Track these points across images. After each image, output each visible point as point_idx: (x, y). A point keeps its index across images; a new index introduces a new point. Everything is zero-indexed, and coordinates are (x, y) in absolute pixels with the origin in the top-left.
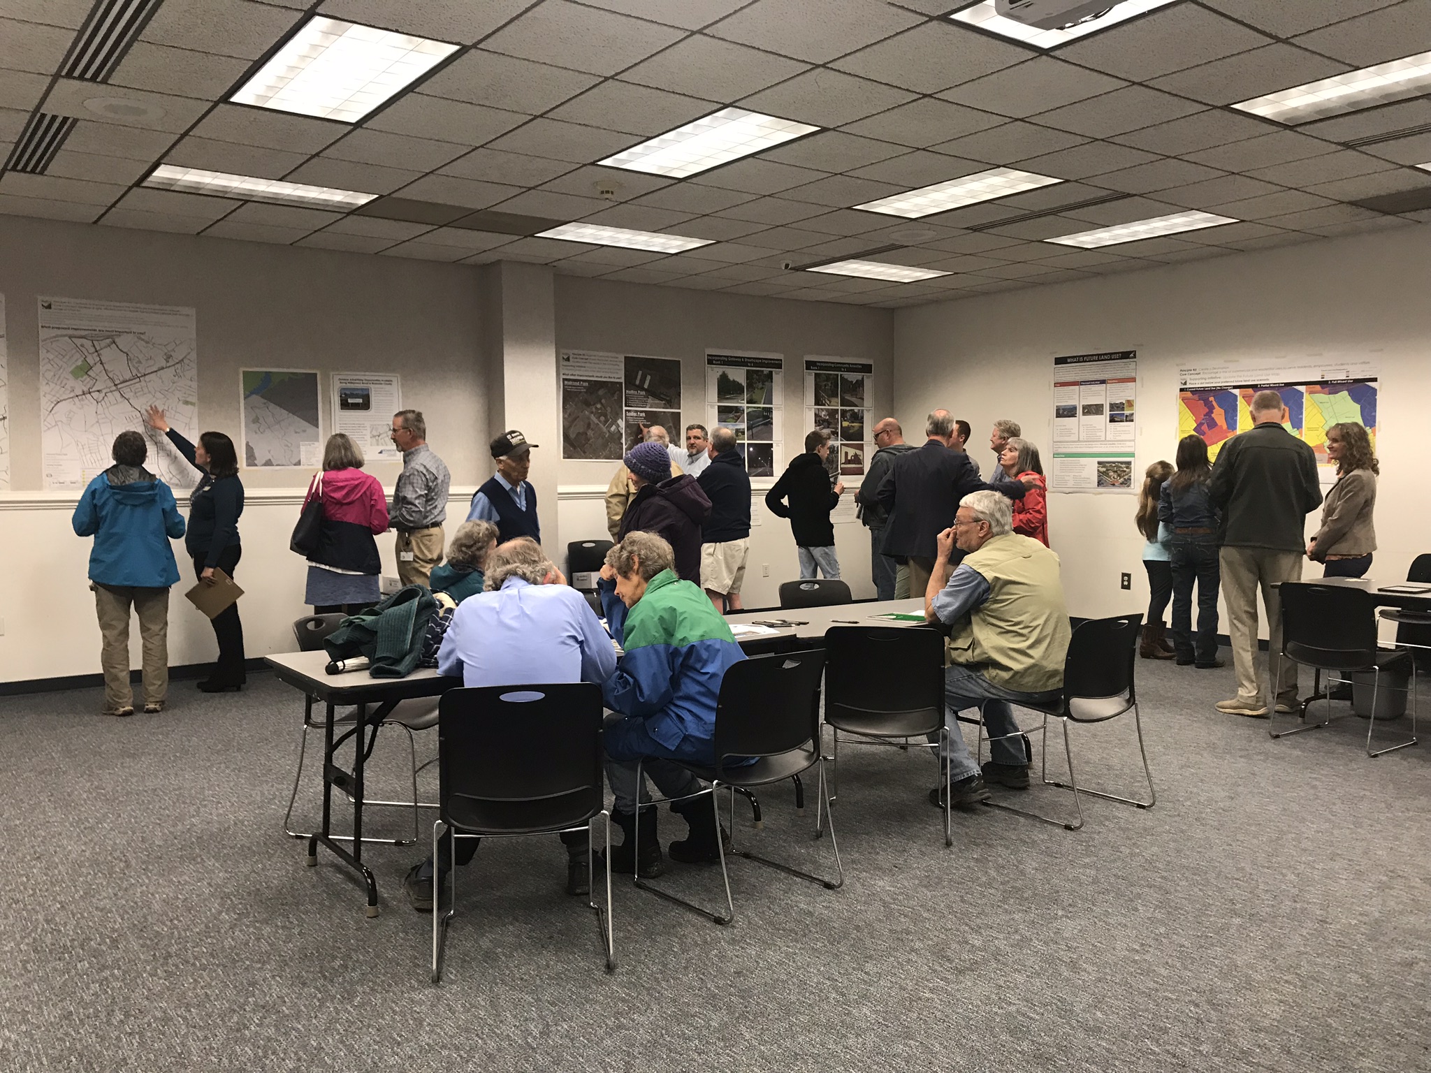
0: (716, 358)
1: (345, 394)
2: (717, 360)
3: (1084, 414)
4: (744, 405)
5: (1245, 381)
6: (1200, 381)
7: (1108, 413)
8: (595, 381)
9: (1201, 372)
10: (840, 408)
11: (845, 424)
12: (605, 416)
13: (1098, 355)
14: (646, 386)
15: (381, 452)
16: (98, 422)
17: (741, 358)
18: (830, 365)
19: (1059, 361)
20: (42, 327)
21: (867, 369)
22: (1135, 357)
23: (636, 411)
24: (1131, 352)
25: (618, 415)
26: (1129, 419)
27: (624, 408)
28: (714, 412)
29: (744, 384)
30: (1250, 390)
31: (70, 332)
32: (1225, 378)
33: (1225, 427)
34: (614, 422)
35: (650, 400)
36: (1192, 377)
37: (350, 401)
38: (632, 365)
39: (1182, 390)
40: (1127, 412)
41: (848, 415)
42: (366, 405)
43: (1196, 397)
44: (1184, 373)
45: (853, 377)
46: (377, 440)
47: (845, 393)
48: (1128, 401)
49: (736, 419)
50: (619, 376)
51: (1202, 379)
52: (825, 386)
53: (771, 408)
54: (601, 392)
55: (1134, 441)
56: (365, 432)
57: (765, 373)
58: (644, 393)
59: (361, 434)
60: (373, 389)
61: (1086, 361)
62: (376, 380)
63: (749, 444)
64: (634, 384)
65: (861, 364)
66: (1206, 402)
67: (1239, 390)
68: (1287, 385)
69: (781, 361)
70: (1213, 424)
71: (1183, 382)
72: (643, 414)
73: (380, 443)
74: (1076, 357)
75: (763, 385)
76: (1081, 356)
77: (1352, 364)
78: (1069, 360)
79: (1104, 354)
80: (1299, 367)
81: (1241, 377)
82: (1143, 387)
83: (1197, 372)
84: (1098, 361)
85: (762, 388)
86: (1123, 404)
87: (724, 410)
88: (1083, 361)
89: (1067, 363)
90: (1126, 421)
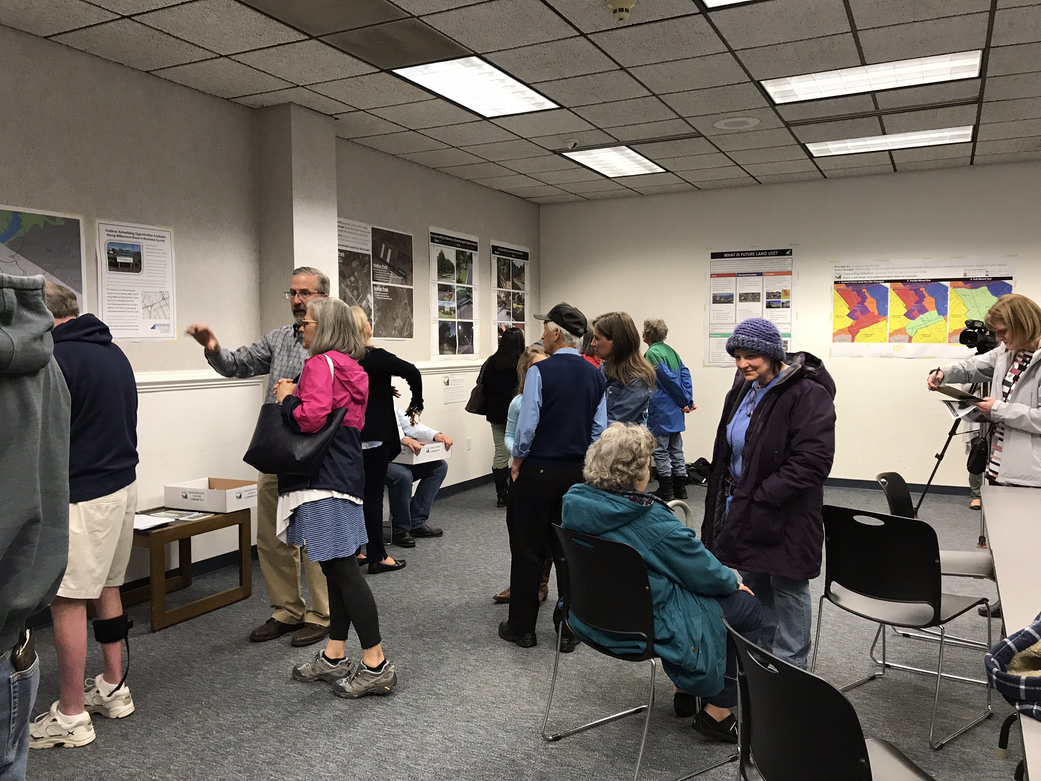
0: (438, 237)
1: (113, 250)
2: (437, 239)
3: (741, 300)
4: (454, 284)
5: (895, 277)
6: (853, 276)
7: (765, 300)
8: (350, 252)
10: (512, 291)
11: (515, 305)
12: (357, 290)
13: (755, 252)
14: (388, 261)
15: (153, 328)
17: (452, 238)
18: (505, 250)
19: (715, 256)
21: (525, 256)
22: (791, 254)
23: (381, 286)
24: (787, 250)
25: (366, 289)
26: (786, 305)
27: (372, 283)
28: (435, 290)
29: (455, 265)
30: (900, 285)
32: (878, 274)
33: (876, 313)
34: (365, 298)
35: (392, 275)
36: (846, 272)
37: (119, 259)
38: (379, 237)
39: (836, 283)
40: (783, 300)
41: (516, 297)
42: (136, 267)
43: (850, 288)
44: (839, 268)
45: (518, 263)
46: (150, 312)
47: (514, 277)
48: (785, 291)
49: (450, 297)
50: (366, 247)
51: (855, 274)
52: (503, 269)
53: (471, 288)
54: (355, 264)
55: (790, 324)
56: (136, 301)
57: (467, 254)
58: (386, 267)
59: (131, 303)
60: (145, 247)
61: (743, 257)
62: (149, 235)
63: (458, 322)
64: (379, 258)
65: (522, 252)
66: (859, 292)
67: (889, 284)
68: (933, 280)
69: (477, 243)
70: (865, 311)
71: (838, 276)
72: (387, 290)
73: (153, 316)
74: (733, 253)
75: (467, 265)
76: (738, 252)
77: (991, 265)
78: (725, 255)
79: (760, 251)
80: (944, 267)
81: (891, 273)
82: (798, 279)
83: (851, 268)
84: (755, 256)
85: (466, 269)
86: (780, 293)
87: (443, 289)
88: (740, 257)
89: (723, 257)
90: (783, 307)
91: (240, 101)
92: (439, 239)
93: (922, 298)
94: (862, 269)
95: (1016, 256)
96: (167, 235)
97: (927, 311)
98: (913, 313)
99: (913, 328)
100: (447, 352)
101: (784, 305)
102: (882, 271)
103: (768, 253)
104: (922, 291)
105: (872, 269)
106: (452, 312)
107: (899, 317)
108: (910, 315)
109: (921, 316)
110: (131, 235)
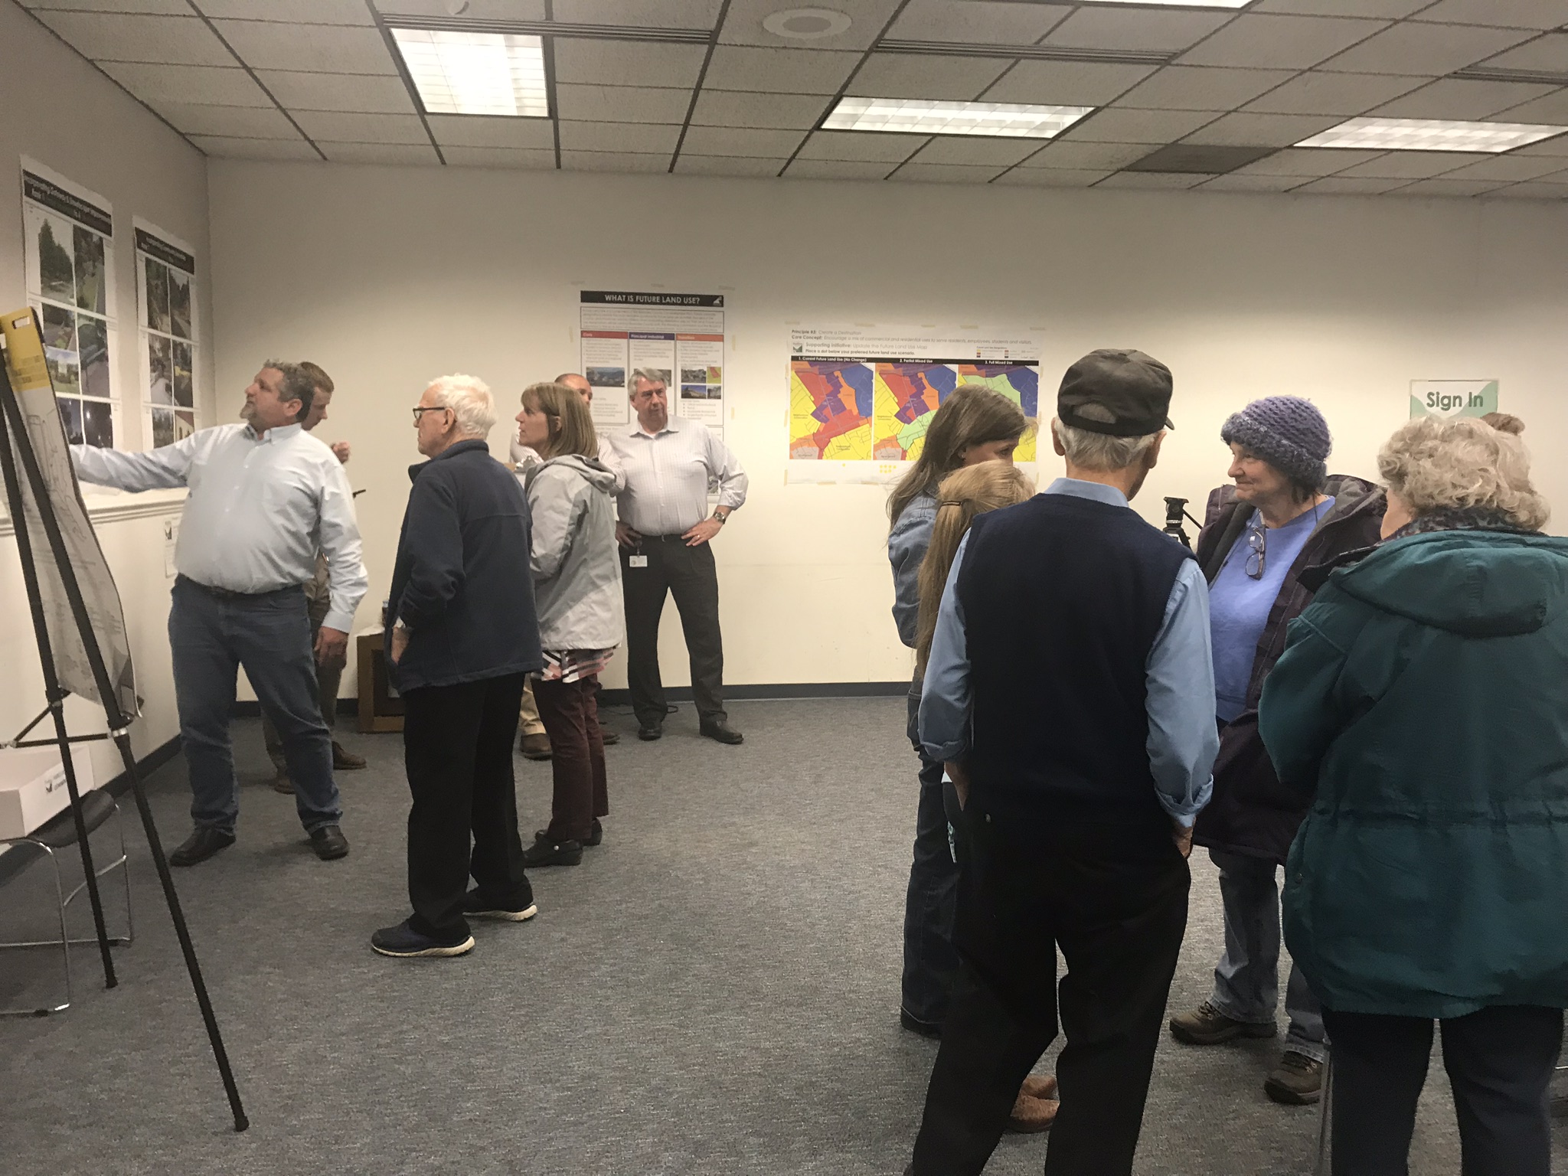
0: (39, 184)
4: (73, 308)
5: (883, 353)
6: (821, 349)
7: (679, 384)
9: (823, 335)
10: (171, 337)
11: (178, 371)
13: (661, 295)
17: (65, 194)
18: (157, 244)
19: (588, 297)
21: (190, 264)
22: (722, 304)
24: (715, 297)
26: (715, 394)
29: (72, 259)
30: (890, 366)
32: (856, 346)
33: (855, 411)
36: (810, 341)
39: (794, 358)
40: (709, 385)
41: (179, 352)
43: (816, 369)
44: (798, 334)
45: (180, 276)
47: (174, 307)
48: (712, 369)
49: (67, 340)
51: (823, 345)
53: (104, 323)
55: (722, 426)
57: (94, 239)
61: (639, 303)
63: (84, 402)
65: (185, 254)
66: (830, 377)
67: (874, 364)
68: (936, 361)
69: (109, 216)
70: (839, 408)
71: (797, 347)
74: (621, 294)
75: (95, 267)
77: (1012, 342)
78: (608, 298)
79: (671, 296)
80: (950, 341)
81: (877, 346)
82: (734, 349)
83: (817, 335)
84: (661, 303)
85: (92, 276)
86: (705, 373)
87: (53, 317)
89: (604, 301)
90: (709, 397)
92: (42, 192)
93: (921, 389)
94: (833, 338)
95: (1044, 329)
98: (908, 413)
99: (908, 437)
101: (712, 394)
102: (864, 342)
103: (683, 299)
104: (921, 378)
105: (849, 339)
106: (73, 377)
107: (887, 418)
108: (903, 416)
109: (919, 418)
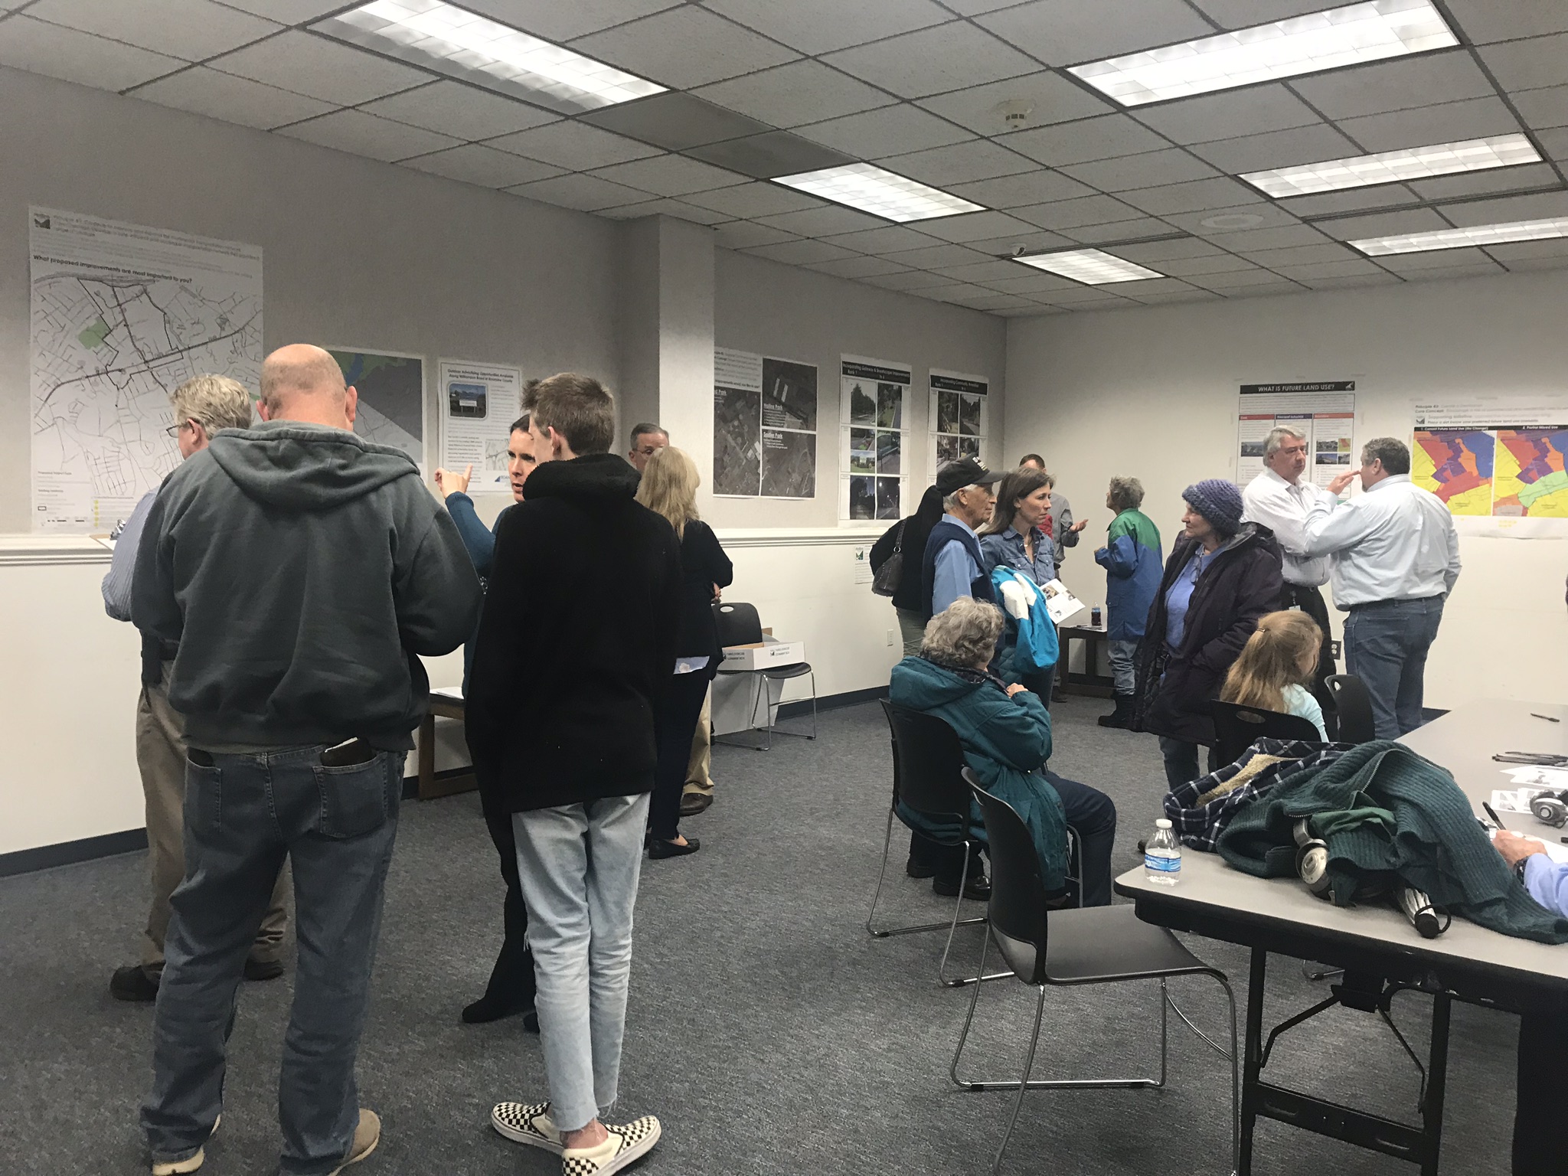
0: (853, 367)
1: (456, 393)
2: (851, 370)
4: (874, 428)
5: (1505, 421)
6: (1443, 420)
7: (1315, 453)
8: (733, 389)
10: (959, 435)
12: (741, 435)
13: (1301, 385)
14: (783, 399)
15: (498, 480)
16: (118, 421)
17: (874, 367)
18: (951, 382)
19: (1246, 390)
20: (36, 257)
21: (982, 389)
22: (1353, 388)
23: (774, 432)
24: (1348, 383)
25: (754, 436)
26: (1344, 460)
27: (762, 427)
28: (847, 436)
29: (876, 401)
30: (1513, 433)
31: (82, 271)
32: (1479, 417)
33: (1475, 473)
34: (751, 446)
35: (788, 417)
36: (1433, 414)
37: (462, 403)
38: (773, 370)
39: (1416, 429)
40: (1340, 453)
41: (966, 444)
42: (481, 411)
43: (1437, 438)
44: (1421, 409)
45: (971, 398)
46: (494, 462)
47: (964, 417)
48: (1343, 440)
49: (868, 445)
50: (756, 385)
51: (1446, 417)
52: (948, 407)
53: (899, 433)
54: (739, 405)
56: (479, 450)
57: (895, 388)
58: (780, 408)
59: (475, 452)
60: (490, 388)
61: (1285, 391)
62: (495, 375)
63: (878, 478)
64: (772, 396)
65: (978, 383)
66: (1452, 445)
67: (1496, 432)
68: (1562, 427)
69: (908, 373)
70: (1459, 470)
71: (1420, 420)
72: (780, 436)
73: (498, 467)
74: (1271, 385)
75: (893, 403)
76: (1277, 385)
78: (1260, 389)
79: (1310, 384)
81: (1499, 416)
82: (1363, 424)
83: (1440, 408)
84: (1302, 391)
85: (892, 408)
86: (1336, 443)
87: (857, 434)
88: (1281, 391)
89: (1258, 392)
90: (1340, 463)
91: (602, 214)
92: (855, 370)
93: (1545, 452)
94: (1456, 411)
96: (515, 374)
97: (1551, 471)
98: (1531, 474)
99: (1529, 496)
100: (862, 516)
101: (1342, 460)
102: (1486, 413)
103: (1320, 387)
105: (1472, 411)
106: (870, 465)
107: (1509, 479)
108: (1525, 477)
109: (1542, 478)
110: (476, 376)
